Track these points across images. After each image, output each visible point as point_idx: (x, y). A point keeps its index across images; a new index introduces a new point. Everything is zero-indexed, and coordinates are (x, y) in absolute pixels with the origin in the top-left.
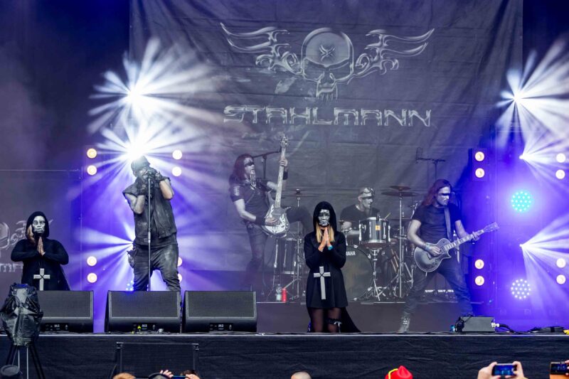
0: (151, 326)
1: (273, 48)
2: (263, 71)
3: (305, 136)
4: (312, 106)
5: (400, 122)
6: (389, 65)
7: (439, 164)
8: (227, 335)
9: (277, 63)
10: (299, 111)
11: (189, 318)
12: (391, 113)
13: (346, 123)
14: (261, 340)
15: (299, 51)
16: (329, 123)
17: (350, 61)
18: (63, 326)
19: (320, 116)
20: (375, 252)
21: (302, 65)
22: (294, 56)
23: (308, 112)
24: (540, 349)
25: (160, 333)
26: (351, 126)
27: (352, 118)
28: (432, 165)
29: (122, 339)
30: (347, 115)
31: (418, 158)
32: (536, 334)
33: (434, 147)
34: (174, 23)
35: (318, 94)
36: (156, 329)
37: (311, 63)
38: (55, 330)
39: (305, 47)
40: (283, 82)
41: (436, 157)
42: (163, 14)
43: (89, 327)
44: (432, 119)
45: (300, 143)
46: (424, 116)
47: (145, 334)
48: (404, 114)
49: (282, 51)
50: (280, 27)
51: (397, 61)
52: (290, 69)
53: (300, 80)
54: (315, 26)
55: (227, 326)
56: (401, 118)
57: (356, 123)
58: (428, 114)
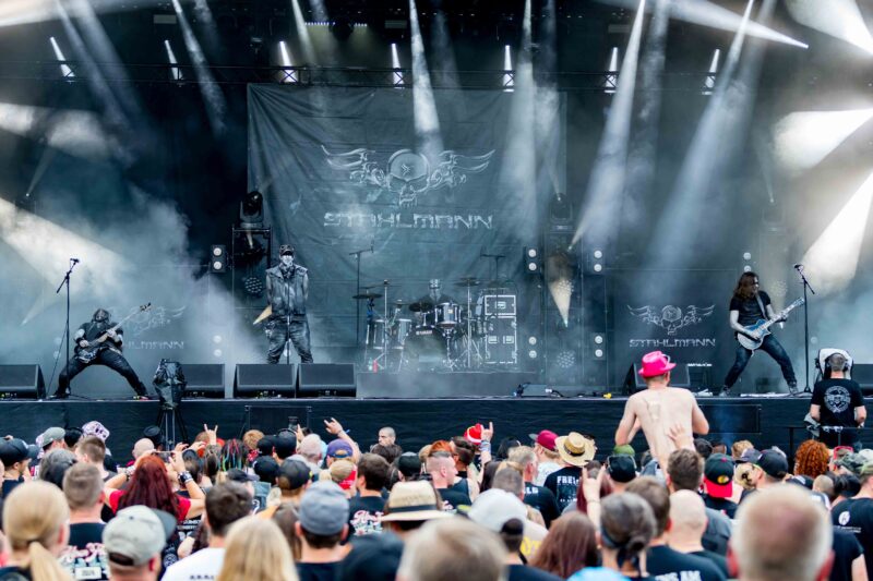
0: (272, 393)
1: (364, 165)
2: (356, 184)
3: (390, 237)
4: (396, 213)
5: (468, 225)
6: (458, 179)
7: (500, 260)
8: (333, 399)
9: (367, 177)
10: (386, 216)
11: (303, 386)
12: (460, 218)
13: (424, 226)
14: (360, 403)
15: (385, 168)
16: (410, 226)
17: (427, 176)
18: (200, 393)
19: (402, 221)
20: (448, 331)
21: (388, 179)
22: (381, 172)
23: (392, 217)
24: (585, 410)
25: (279, 398)
26: (428, 228)
27: (428, 222)
28: (494, 260)
29: (249, 403)
30: (424, 220)
31: (483, 255)
32: (581, 398)
33: (494, 246)
34: (283, 145)
35: (400, 203)
36: (276, 395)
37: (395, 178)
38: (194, 396)
39: (390, 164)
40: (373, 192)
41: (496, 254)
42: (275, 139)
43: (221, 394)
44: (492, 222)
45: (386, 243)
46: (487, 221)
47: (266, 399)
48: (470, 219)
49: (371, 169)
50: (369, 149)
51: (464, 176)
52: (378, 182)
53: (386, 191)
54: (398, 148)
55: (332, 393)
56: (468, 221)
57: (432, 227)
58: (490, 219)
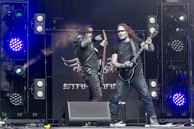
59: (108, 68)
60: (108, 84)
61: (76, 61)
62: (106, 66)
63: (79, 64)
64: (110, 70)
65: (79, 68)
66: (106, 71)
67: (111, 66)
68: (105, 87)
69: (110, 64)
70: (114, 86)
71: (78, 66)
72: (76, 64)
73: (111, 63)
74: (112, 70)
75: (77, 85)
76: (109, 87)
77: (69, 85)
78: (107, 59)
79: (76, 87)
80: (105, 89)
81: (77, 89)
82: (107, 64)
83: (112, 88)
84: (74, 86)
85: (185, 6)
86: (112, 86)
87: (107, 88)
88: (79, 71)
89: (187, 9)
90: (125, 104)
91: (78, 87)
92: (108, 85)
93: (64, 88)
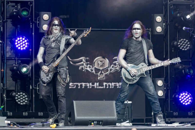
59: (114, 67)
60: (115, 83)
61: (82, 60)
62: (112, 65)
63: (85, 63)
64: (116, 68)
65: (85, 67)
66: (112, 70)
67: (117, 65)
68: (111, 86)
69: (116, 63)
70: (120, 85)
71: (84, 65)
72: (82, 63)
73: (117, 61)
74: (118, 69)
75: (83, 84)
76: (115, 86)
77: (75, 84)
78: (113, 58)
79: (82, 86)
80: (112, 88)
81: (83, 88)
82: (113, 63)
83: (118, 87)
84: (80, 85)
85: (191, 4)
86: (118, 85)
87: (113, 87)
88: (86, 70)
89: (193, 7)
90: (131, 103)
91: (84, 87)
92: (115, 85)
93: (70, 87)
